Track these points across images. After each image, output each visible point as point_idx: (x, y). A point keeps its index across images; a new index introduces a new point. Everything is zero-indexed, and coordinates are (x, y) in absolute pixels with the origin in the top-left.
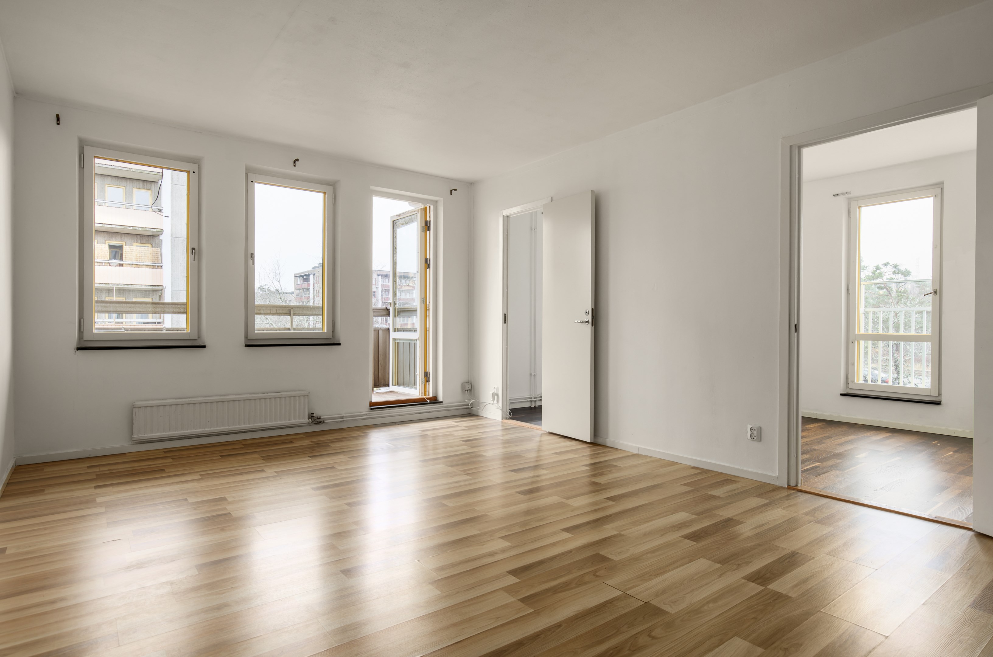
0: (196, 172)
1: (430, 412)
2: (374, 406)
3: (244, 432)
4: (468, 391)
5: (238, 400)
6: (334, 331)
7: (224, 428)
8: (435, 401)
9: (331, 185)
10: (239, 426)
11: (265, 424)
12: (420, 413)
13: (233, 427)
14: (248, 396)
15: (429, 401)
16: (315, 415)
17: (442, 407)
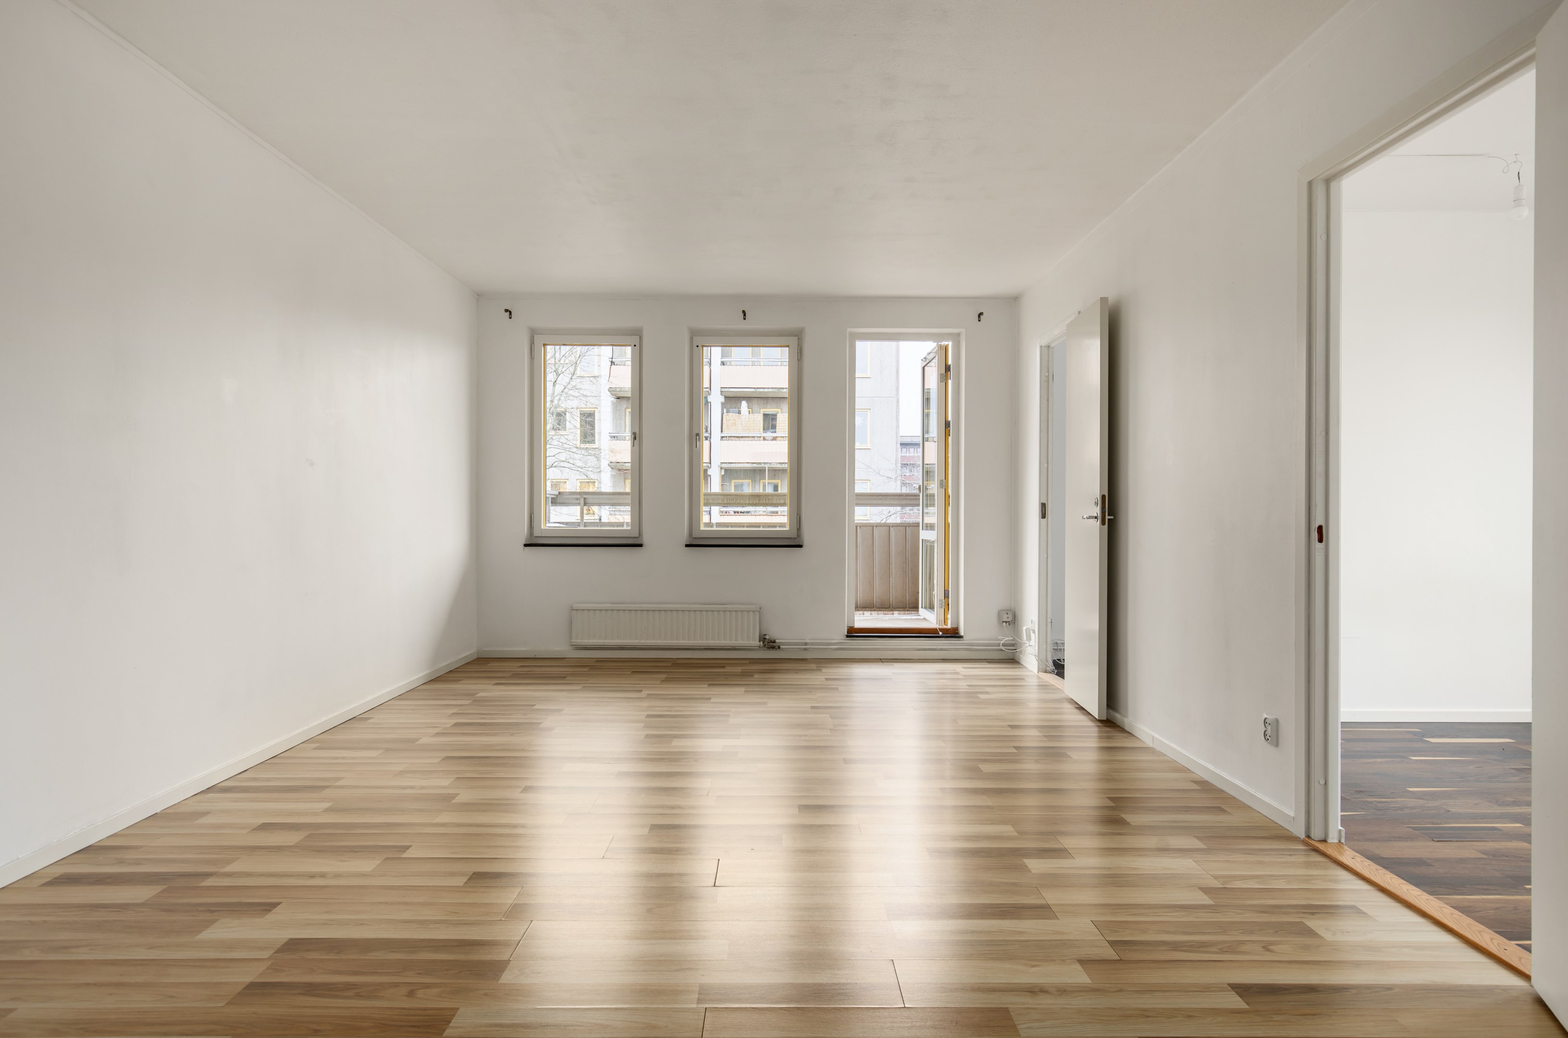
0: (638, 345)
1: (941, 650)
2: (853, 633)
3: (685, 649)
4: (1008, 623)
5: (676, 610)
6: (799, 529)
7: (661, 642)
8: (953, 634)
9: (796, 336)
10: (677, 642)
11: (707, 642)
12: (925, 650)
13: (671, 642)
14: (687, 606)
15: (941, 633)
16: (767, 637)
17: (963, 644)
